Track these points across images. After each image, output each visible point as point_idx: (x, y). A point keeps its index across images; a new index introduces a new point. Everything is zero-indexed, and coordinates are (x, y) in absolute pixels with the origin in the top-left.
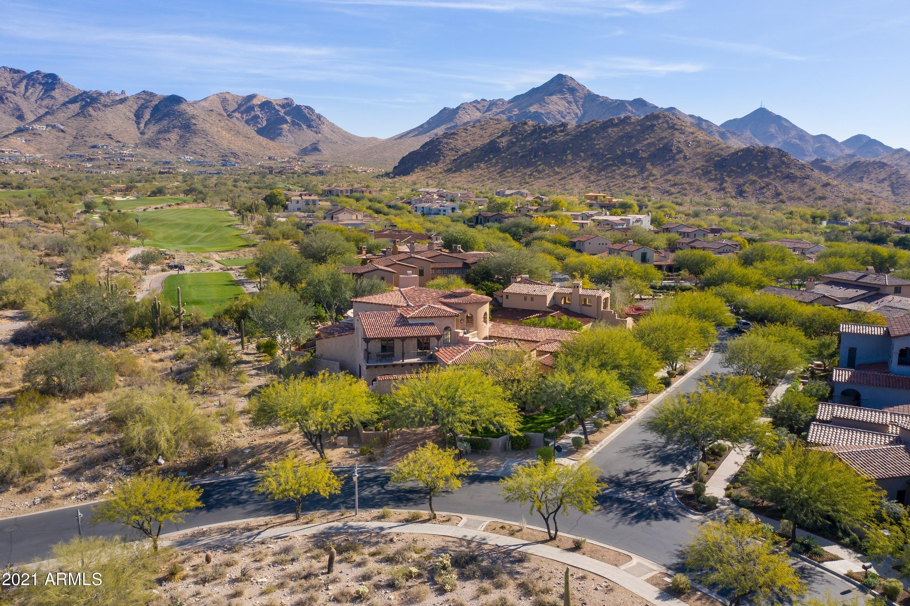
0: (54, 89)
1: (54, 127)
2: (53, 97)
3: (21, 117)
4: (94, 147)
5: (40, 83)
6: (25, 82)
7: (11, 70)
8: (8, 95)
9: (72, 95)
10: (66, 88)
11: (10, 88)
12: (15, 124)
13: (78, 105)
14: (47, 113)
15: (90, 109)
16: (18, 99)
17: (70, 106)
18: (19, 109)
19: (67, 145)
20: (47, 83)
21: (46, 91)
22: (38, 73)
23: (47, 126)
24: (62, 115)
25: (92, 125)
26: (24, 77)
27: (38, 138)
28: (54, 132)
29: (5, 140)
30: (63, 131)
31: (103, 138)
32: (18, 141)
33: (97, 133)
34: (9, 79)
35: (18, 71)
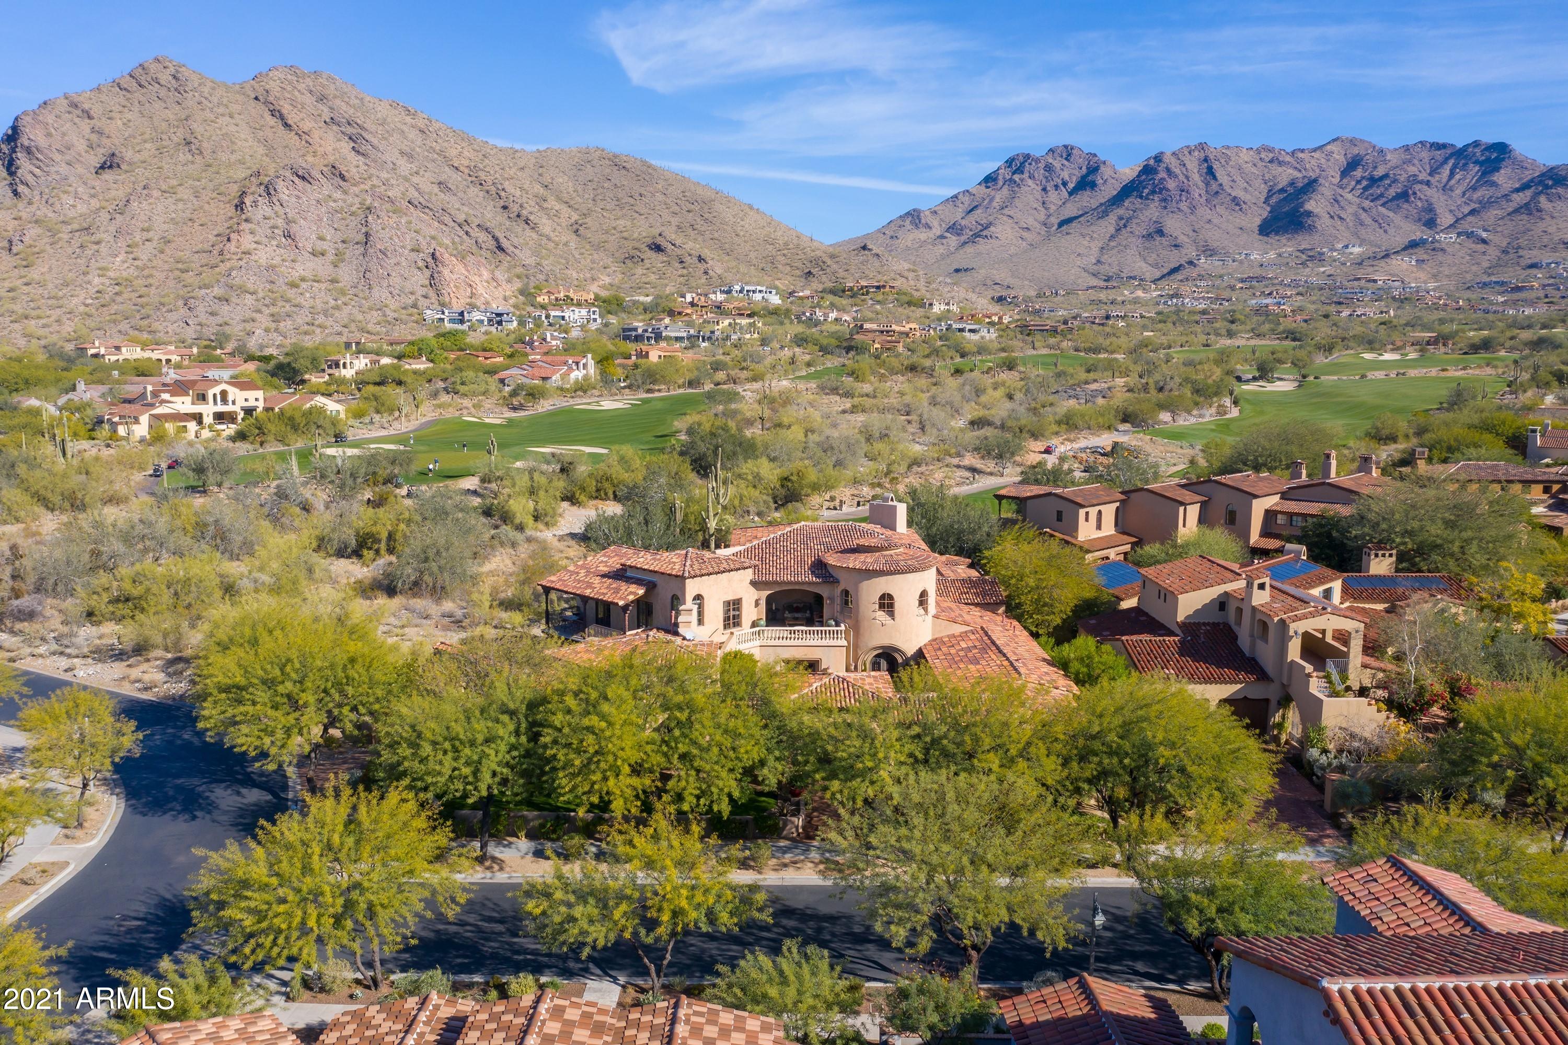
0: (1497, 169)
1: (1469, 235)
2: (1494, 184)
3: (1431, 223)
4: (1533, 266)
5: (1476, 162)
6: (1451, 162)
7: (1432, 145)
8: (1417, 187)
9: (1527, 176)
10: (1521, 165)
11: (1423, 176)
12: (1418, 232)
13: (1529, 193)
14: (1472, 212)
15: (1543, 199)
16: (1433, 194)
17: (1515, 196)
18: (1430, 209)
19: (1486, 264)
20: (1488, 160)
21: (1484, 174)
22: (1476, 144)
23: (1459, 234)
24: (1494, 213)
25: (1541, 225)
26: (1452, 155)
27: (1440, 256)
28: (1470, 244)
29: (1382, 263)
30: (1484, 241)
31: (1554, 249)
32: (1403, 264)
33: (1545, 240)
34: (1426, 160)
35: (1443, 146)
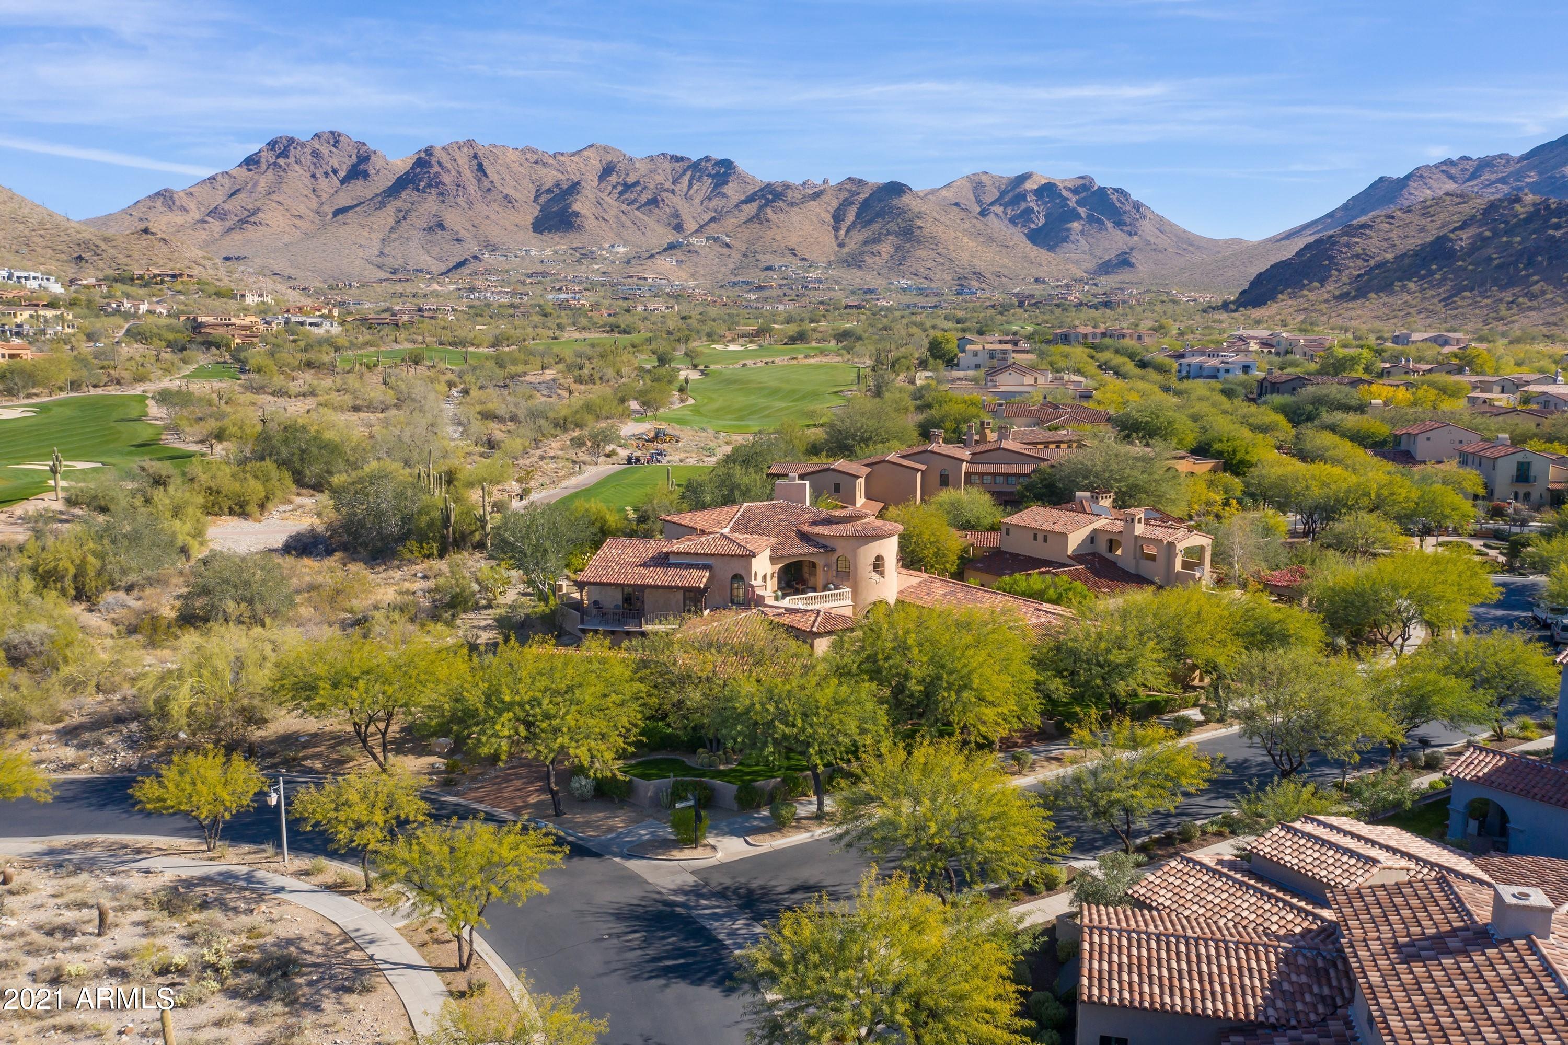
0: (726, 183)
1: (716, 240)
2: (724, 195)
3: (679, 228)
4: (768, 268)
5: (709, 175)
6: (689, 173)
7: (672, 157)
8: (665, 195)
9: (750, 190)
10: (744, 180)
11: (668, 185)
12: (671, 237)
13: (755, 205)
14: (713, 219)
15: (769, 210)
16: (677, 201)
17: (744, 207)
18: (677, 215)
19: (732, 266)
20: (718, 173)
21: (717, 186)
22: (707, 159)
23: (708, 239)
24: (731, 222)
25: (770, 234)
26: (689, 167)
27: (694, 258)
28: (716, 247)
29: (649, 262)
30: (728, 246)
31: (782, 255)
32: (666, 263)
33: (775, 247)
34: (668, 171)
35: (680, 159)
